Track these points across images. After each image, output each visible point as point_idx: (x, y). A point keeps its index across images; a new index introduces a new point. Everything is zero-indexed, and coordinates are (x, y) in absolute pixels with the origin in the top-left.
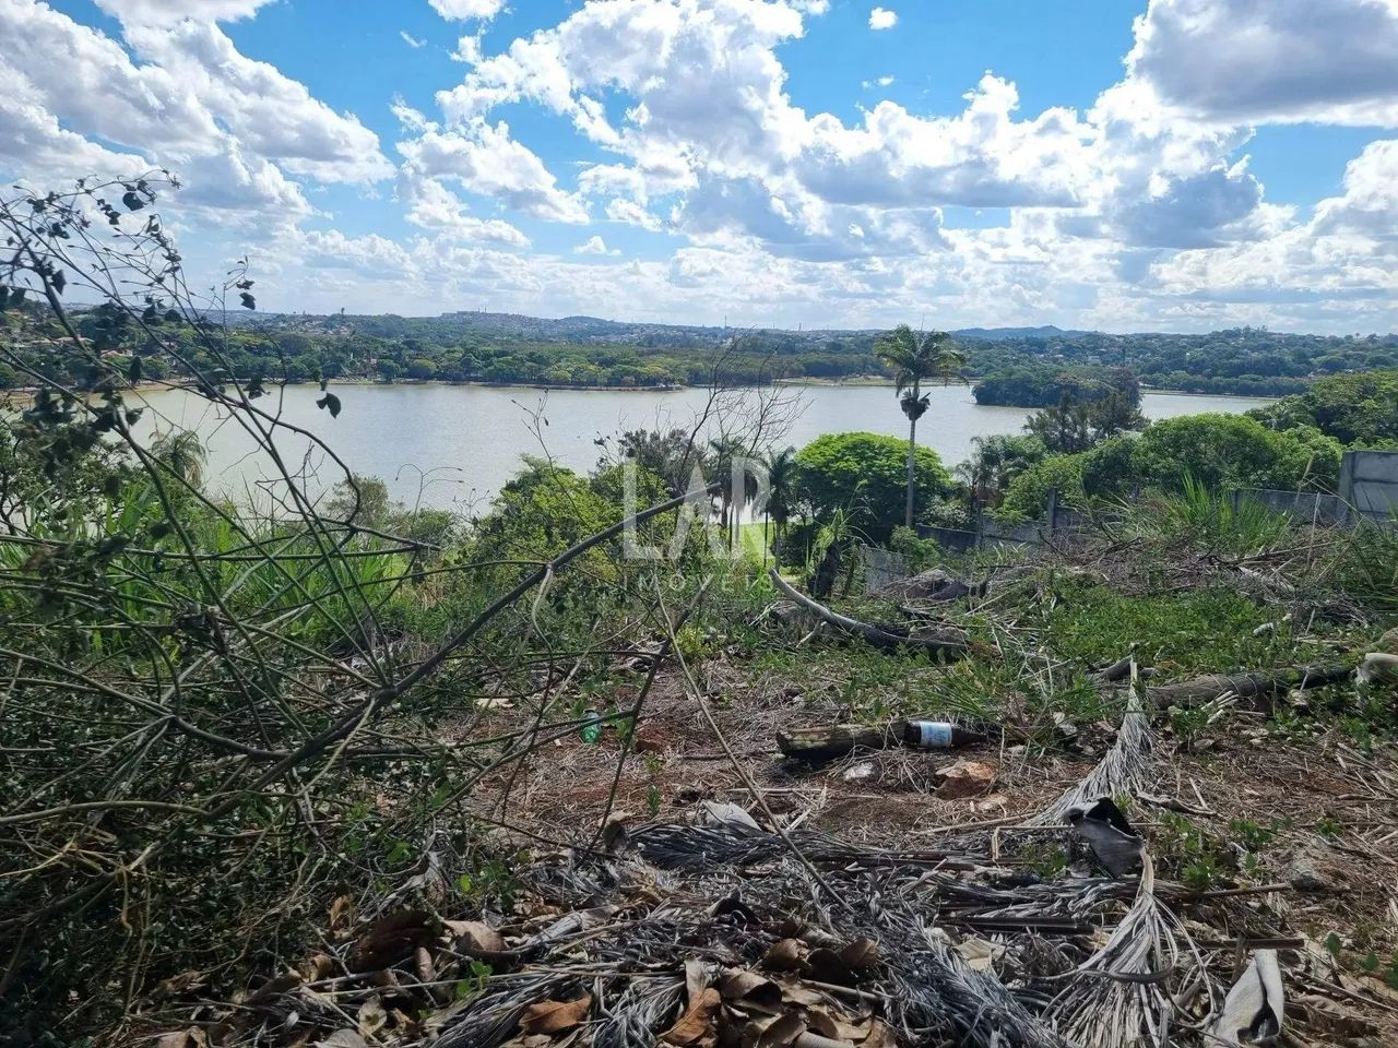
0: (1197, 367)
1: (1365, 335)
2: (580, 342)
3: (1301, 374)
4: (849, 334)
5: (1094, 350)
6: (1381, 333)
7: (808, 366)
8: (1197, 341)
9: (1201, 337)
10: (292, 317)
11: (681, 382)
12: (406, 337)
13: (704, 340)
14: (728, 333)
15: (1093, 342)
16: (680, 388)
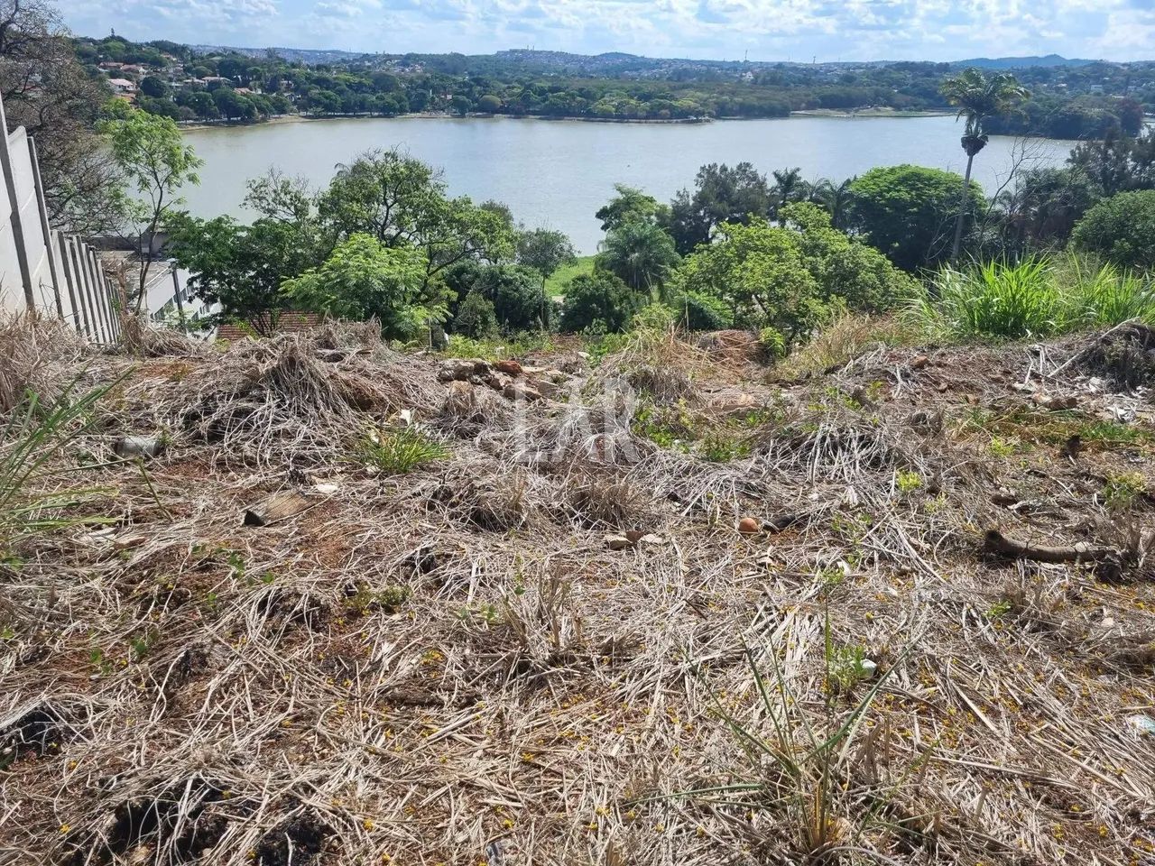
2: (617, 77)
4: (859, 66)
5: (1098, 80)
7: (823, 98)
10: (375, 57)
11: (710, 115)
12: (471, 74)
13: (726, 74)
14: (747, 66)
15: (1098, 70)
16: (708, 121)
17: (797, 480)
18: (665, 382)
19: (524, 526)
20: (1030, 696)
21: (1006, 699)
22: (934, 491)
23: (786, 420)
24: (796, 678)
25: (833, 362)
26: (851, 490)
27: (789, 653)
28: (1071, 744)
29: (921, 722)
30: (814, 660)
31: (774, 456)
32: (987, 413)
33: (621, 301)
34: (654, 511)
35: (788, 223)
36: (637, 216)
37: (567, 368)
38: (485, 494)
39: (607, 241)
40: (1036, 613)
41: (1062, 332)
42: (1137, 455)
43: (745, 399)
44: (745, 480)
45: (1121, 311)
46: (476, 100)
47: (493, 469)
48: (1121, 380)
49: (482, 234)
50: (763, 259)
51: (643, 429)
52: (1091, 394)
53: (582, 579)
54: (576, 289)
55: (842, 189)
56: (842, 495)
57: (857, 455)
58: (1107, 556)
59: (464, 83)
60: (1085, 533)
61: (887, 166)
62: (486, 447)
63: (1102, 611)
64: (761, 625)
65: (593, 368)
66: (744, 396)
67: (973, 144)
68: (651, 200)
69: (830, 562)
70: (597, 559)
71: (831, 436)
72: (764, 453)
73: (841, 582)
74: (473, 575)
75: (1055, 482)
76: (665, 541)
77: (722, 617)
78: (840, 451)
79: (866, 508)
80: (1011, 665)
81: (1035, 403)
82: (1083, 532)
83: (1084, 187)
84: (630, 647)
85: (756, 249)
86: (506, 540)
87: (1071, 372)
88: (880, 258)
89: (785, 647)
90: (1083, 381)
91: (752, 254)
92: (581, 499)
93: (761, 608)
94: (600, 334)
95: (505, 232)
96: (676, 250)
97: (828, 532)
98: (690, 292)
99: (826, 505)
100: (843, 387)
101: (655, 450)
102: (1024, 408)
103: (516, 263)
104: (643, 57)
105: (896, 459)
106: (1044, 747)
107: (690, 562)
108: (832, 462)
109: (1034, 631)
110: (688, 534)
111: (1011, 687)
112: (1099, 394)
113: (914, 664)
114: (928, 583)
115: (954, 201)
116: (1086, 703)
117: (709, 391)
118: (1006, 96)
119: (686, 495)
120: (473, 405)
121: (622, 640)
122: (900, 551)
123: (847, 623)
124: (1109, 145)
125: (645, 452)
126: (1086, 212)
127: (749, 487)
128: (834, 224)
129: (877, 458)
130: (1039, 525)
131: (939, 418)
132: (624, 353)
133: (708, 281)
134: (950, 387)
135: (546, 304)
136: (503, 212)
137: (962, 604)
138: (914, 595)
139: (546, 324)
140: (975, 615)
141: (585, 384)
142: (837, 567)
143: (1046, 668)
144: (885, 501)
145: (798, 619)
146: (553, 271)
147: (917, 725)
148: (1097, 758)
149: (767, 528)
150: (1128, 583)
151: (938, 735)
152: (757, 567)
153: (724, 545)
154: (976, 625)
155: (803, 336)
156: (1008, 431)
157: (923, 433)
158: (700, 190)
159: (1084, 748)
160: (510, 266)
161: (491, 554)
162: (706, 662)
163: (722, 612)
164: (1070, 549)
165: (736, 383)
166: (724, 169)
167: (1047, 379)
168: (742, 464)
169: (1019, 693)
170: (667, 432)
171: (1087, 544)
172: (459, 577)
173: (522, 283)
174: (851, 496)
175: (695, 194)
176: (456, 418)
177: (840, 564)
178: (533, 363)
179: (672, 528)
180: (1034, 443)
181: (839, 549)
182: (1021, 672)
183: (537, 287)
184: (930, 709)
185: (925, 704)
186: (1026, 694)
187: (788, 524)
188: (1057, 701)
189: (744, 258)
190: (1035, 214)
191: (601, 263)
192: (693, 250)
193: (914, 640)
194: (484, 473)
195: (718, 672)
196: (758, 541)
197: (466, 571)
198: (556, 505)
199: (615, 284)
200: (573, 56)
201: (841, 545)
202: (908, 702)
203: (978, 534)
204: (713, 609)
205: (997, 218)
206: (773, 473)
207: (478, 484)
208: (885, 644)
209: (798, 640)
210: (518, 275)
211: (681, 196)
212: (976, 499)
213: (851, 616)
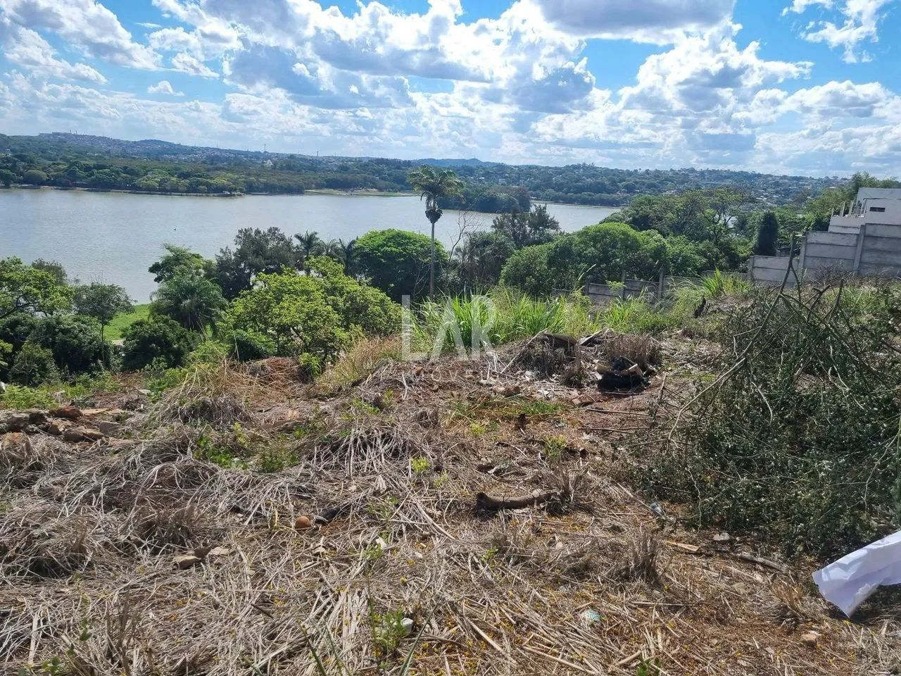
0: (559, 187)
1: (643, 170)
2: (158, 159)
3: (613, 192)
4: (351, 160)
5: (502, 175)
6: (652, 169)
7: (328, 181)
8: (558, 171)
9: (560, 168)
11: (241, 191)
12: (13, 151)
13: (251, 161)
14: (267, 156)
15: (501, 170)
16: (240, 195)
17: (338, 477)
18: (221, 409)
19: (90, 565)
20: (519, 615)
21: (505, 622)
22: (438, 469)
23: (324, 429)
24: (352, 650)
25: (357, 376)
26: (380, 478)
27: (345, 628)
28: (549, 645)
29: (450, 659)
30: (365, 629)
31: (319, 460)
32: (466, 403)
33: (178, 340)
34: (219, 525)
35: (312, 272)
36: (187, 270)
37: (129, 406)
38: (45, 543)
39: (160, 290)
40: (516, 549)
41: (505, 342)
42: (559, 422)
43: (291, 414)
44: (296, 485)
45: (535, 326)
46: (22, 174)
47: (54, 514)
48: (543, 371)
49: (36, 291)
50: (296, 300)
51: (204, 453)
52: (527, 382)
53: (153, 605)
54: (136, 333)
55: (350, 246)
56: (373, 484)
57: (382, 450)
58: (552, 497)
59: (7, 158)
60: (537, 483)
61: (379, 230)
62: (46, 493)
63: (554, 538)
64: (319, 609)
65: (154, 402)
66: (290, 412)
67: (433, 216)
68: (198, 257)
69: (369, 542)
70: (167, 582)
71: (361, 438)
72: (310, 459)
73: (381, 555)
74: (35, 628)
75: (514, 448)
76: (231, 551)
77: (286, 610)
78: (369, 447)
79: (392, 491)
80: (504, 594)
81: (495, 392)
82: (536, 482)
83: (503, 243)
84: (203, 663)
85: (289, 292)
86: (71, 583)
87: (513, 369)
88: (382, 295)
89: (342, 624)
90: (521, 374)
91: (287, 296)
92: (148, 529)
93: (319, 594)
94: (161, 370)
95: (59, 288)
96: (224, 296)
97: (366, 516)
98: (239, 331)
99: (362, 494)
100: (366, 396)
101: (217, 471)
102: (489, 397)
103: (73, 313)
104: (179, 145)
105: (410, 449)
106: (533, 653)
107: (256, 565)
108: (364, 458)
109: (516, 563)
110: (252, 540)
111: (507, 611)
112: (532, 382)
113: (439, 612)
114: (442, 542)
115: (426, 254)
116: (554, 610)
117: (261, 411)
118: (450, 185)
119: (248, 506)
120: (30, 454)
121: (195, 659)
122: (421, 521)
123: (387, 590)
124: (514, 217)
125: (207, 473)
126: (508, 259)
127: (300, 490)
128: (346, 272)
129: (396, 450)
130: (508, 482)
131: (436, 414)
132: (183, 386)
133: (254, 320)
134: (440, 388)
135: (106, 347)
136: (57, 271)
137: (467, 554)
138: (434, 554)
139: (107, 366)
140: (477, 561)
141: (147, 419)
142: (376, 544)
143: (527, 589)
144: (405, 483)
145: (349, 597)
146: (111, 318)
147: (447, 663)
148: (566, 651)
149: (318, 521)
150: (567, 513)
151: (463, 666)
152: (313, 557)
153: (284, 544)
154: (478, 569)
155: (333, 357)
156: (481, 416)
157: (426, 426)
158: (239, 247)
159: (557, 646)
160: (67, 317)
161: (55, 602)
162: (275, 658)
163: (286, 605)
164: (529, 496)
165: (283, 402)
166: (258, 232)
167: (500, 375)
168: (293, 470)
169: (513, 614)
170: (226, 452)
171: (539, 490)
172: (18, 634)
173: (81, 331)
174: (381, 483)
175: (235, 251)
176: (11, 469)
177: (377, 541)
178: (93, 406)
179: (237, 537)
180: (498, 422)
181: (375, 528)
182: (512, 598)
183: (97, 333)
184: (455, 646)
185: (452, 643)
186: (516, 614)
187: (334, 515)
188: (536, 614)
189: (281, 300)
190: (478, 262)
191: (156, 309)
192: (238, 295)
193: (438, 591)
194: (45, 519)
195: (286, 663)
196: (312, 535)
197: (26, 627)
198: (122, 538)
199: (172, 326)
200: (114, 140)
201: (377, 524)
202: (439, 645)
203: (471, 498)
204: (278, 604)
205: (455, 265)
206: (319, 474)
207: (36, 532)
208: (418, 601)
209: (351, 615)
210: (76, 325)
211: (225, 253)
212: (466, 472)
213: (390, 583)
